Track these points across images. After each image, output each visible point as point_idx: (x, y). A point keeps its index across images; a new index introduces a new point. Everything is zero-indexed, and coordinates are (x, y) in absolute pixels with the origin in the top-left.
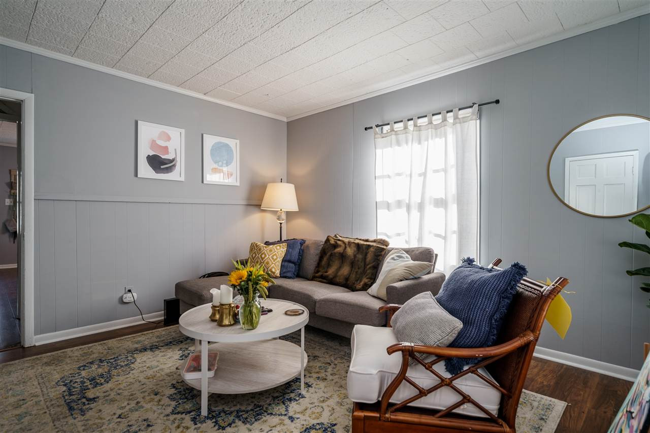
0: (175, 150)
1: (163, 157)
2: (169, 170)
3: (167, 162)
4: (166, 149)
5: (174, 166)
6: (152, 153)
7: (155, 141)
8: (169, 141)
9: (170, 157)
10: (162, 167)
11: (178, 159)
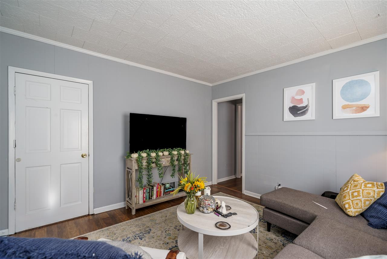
0: (308, 99)
1: (299, 106)
2: (304, 113)
3: (301, 108)
4: (301, 101)
5: (307, 110)
6: (292, 105)
7: (294, 97)
8: (303, 95)
9: (304, 105)
10: (298, 112)
11: (310, 105)
